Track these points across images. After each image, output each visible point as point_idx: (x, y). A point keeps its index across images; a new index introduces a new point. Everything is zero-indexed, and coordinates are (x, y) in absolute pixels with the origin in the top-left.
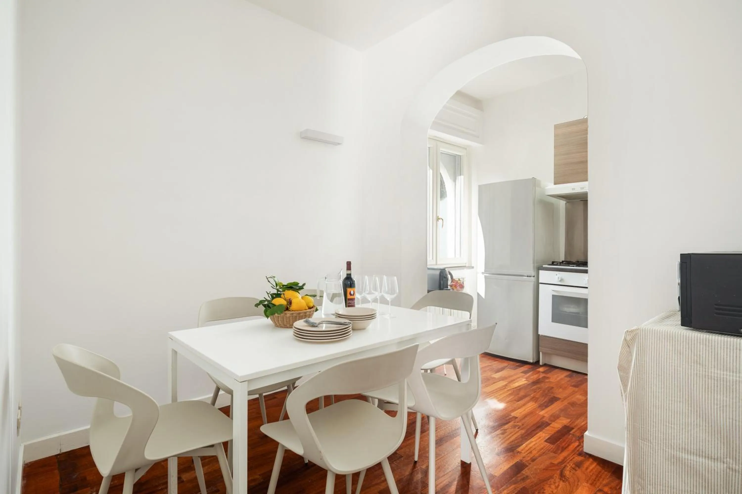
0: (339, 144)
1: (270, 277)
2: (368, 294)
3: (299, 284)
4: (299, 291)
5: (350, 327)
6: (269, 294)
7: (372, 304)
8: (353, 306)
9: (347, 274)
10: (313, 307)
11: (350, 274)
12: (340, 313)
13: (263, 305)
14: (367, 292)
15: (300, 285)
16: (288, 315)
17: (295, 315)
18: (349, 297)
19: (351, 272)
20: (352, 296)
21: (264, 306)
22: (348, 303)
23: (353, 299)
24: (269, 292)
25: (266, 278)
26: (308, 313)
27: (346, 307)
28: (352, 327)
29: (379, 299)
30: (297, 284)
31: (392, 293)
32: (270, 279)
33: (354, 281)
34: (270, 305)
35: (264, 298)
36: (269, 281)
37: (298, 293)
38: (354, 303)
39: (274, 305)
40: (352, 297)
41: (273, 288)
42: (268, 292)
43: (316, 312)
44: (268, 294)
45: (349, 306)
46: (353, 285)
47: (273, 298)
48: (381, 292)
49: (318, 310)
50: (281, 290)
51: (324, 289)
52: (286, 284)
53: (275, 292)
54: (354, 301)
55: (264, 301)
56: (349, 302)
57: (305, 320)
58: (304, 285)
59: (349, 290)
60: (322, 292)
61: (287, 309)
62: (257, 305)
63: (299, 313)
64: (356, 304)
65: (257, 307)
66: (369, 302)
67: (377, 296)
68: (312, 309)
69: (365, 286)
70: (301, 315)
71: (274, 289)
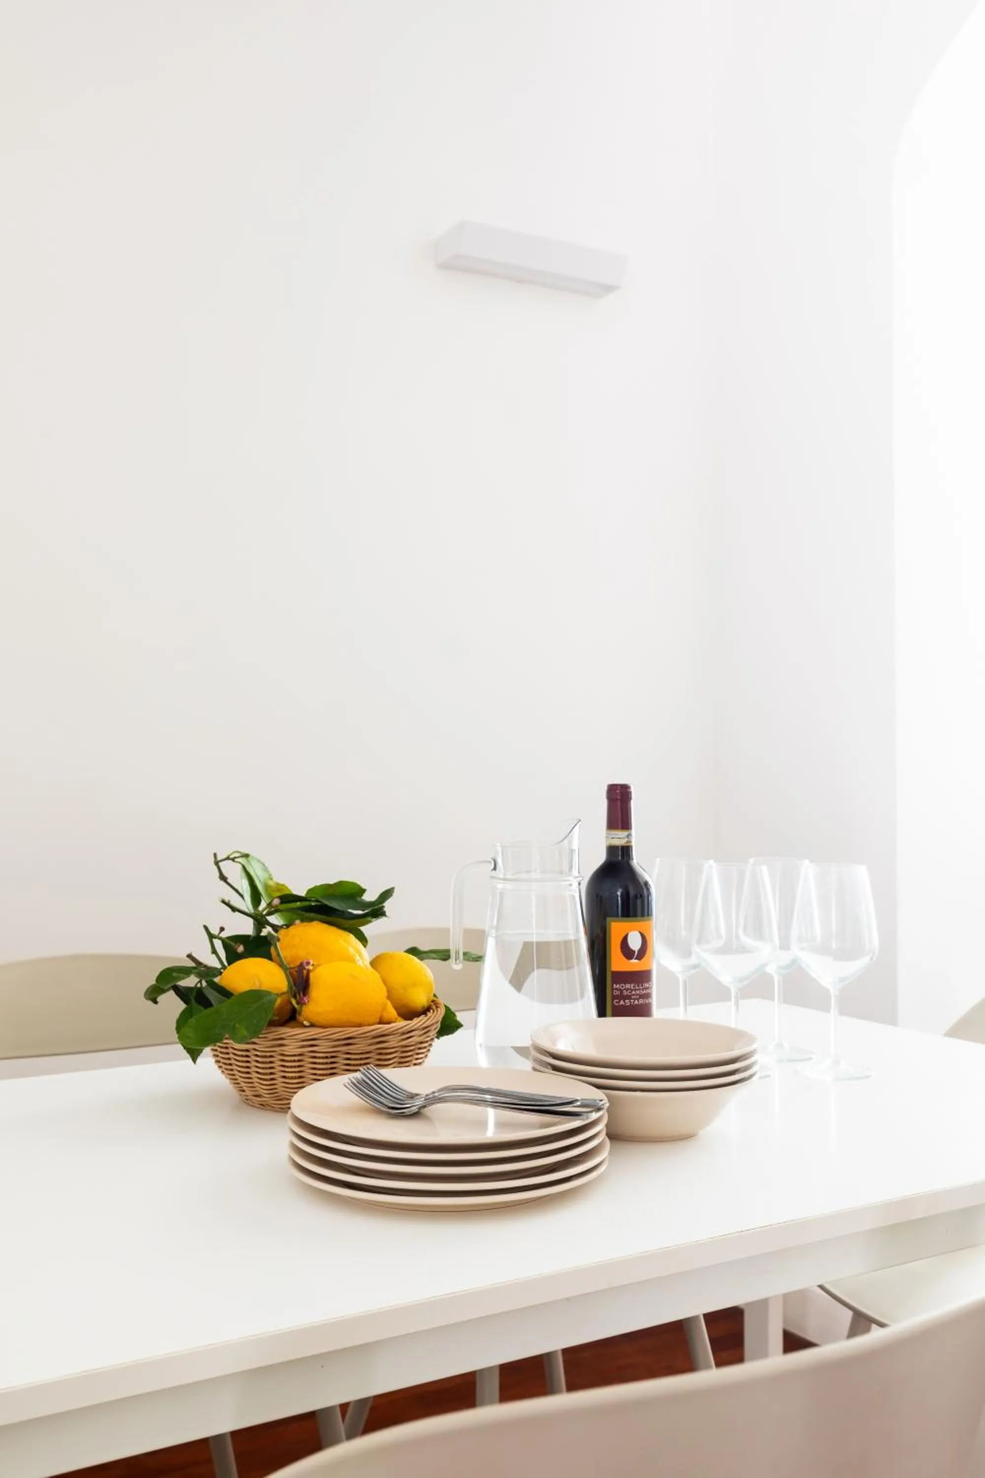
0: (609, 289)
1: (228, 858)
2: (723, 951)
3: (364, 891)
4: (362, 929)
5: (600, 1127)
6: (215, 937)
7: (737, 1004)
8: (642, 1011)
9: (611, 850)
10: (425, 1011)
11: (626, 850)
12: (563, 1047)
13: (178, 991)
14: (720, 943)
15: (370, 896)
16: (292, 1048)
17: (323, 1047)
18: (618, 963)
19: (629, 836)
20: (634, 961)
21: (183, 994)
22: (614, 997)
23: (642, 977)
24: (218, 930)
25: (213, 859)
26: (393, 1041)
27: (602, 1013)
28: (607, 1126)
29: (776, 978)
30: (352, 893)
31: (844, 954)
32: (225, 866)
33: (646, 883)
34: (212, 995)
35: (190, 956)
36: (223, 878)
37: (352, 938)
38: (648, 996)
39: (225, 993)
40: (634, 965)
41: (234, 909)
42: (215, 931)
43: (445, 1039)
44: (211, 937)
45: (620, 1012)
46: (639, 902)
47: (233, 957)
48: (785, 946)
49: (458, 1026)
50: (275, 919)
51: (487, 922)
52: (302, 893)
53: (246, 927)
54: (646, 985)
55: (185, 972)
56: (621, 991)
57: (358, 1075)
58: (386, 895)
59: (617, 928)
60: (480, 936)
61: (291, 1017)
62: (153, 994)
63: (348, 1041)
64: (654, 1001)
65: (156, 1002)
66: (720, 993)
67: (766, 965)
68: (416, 1022)
69: (704, 911)
70: (360, 1047)
71: (237, 913)
